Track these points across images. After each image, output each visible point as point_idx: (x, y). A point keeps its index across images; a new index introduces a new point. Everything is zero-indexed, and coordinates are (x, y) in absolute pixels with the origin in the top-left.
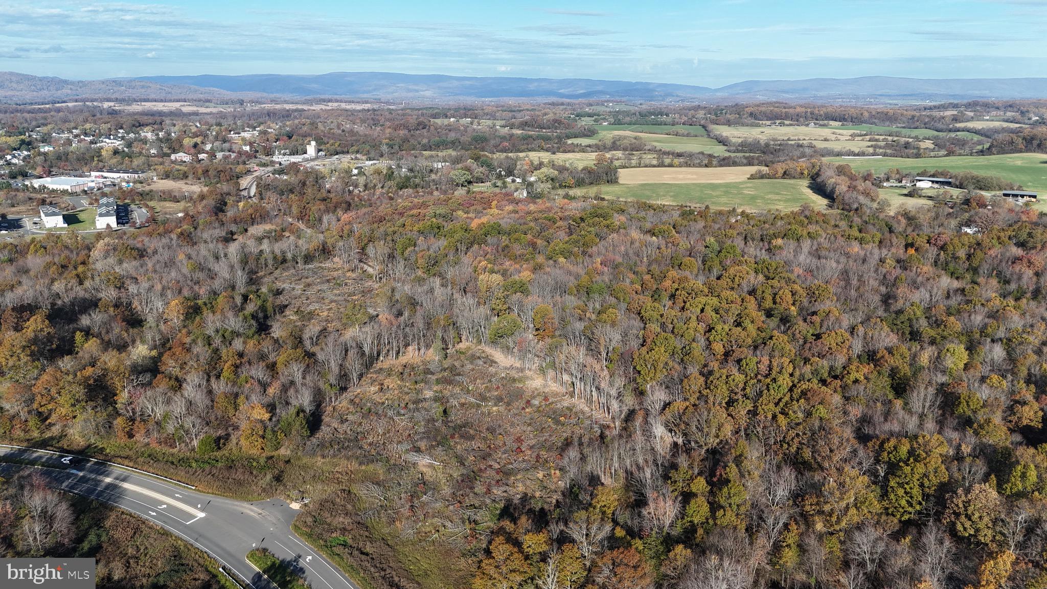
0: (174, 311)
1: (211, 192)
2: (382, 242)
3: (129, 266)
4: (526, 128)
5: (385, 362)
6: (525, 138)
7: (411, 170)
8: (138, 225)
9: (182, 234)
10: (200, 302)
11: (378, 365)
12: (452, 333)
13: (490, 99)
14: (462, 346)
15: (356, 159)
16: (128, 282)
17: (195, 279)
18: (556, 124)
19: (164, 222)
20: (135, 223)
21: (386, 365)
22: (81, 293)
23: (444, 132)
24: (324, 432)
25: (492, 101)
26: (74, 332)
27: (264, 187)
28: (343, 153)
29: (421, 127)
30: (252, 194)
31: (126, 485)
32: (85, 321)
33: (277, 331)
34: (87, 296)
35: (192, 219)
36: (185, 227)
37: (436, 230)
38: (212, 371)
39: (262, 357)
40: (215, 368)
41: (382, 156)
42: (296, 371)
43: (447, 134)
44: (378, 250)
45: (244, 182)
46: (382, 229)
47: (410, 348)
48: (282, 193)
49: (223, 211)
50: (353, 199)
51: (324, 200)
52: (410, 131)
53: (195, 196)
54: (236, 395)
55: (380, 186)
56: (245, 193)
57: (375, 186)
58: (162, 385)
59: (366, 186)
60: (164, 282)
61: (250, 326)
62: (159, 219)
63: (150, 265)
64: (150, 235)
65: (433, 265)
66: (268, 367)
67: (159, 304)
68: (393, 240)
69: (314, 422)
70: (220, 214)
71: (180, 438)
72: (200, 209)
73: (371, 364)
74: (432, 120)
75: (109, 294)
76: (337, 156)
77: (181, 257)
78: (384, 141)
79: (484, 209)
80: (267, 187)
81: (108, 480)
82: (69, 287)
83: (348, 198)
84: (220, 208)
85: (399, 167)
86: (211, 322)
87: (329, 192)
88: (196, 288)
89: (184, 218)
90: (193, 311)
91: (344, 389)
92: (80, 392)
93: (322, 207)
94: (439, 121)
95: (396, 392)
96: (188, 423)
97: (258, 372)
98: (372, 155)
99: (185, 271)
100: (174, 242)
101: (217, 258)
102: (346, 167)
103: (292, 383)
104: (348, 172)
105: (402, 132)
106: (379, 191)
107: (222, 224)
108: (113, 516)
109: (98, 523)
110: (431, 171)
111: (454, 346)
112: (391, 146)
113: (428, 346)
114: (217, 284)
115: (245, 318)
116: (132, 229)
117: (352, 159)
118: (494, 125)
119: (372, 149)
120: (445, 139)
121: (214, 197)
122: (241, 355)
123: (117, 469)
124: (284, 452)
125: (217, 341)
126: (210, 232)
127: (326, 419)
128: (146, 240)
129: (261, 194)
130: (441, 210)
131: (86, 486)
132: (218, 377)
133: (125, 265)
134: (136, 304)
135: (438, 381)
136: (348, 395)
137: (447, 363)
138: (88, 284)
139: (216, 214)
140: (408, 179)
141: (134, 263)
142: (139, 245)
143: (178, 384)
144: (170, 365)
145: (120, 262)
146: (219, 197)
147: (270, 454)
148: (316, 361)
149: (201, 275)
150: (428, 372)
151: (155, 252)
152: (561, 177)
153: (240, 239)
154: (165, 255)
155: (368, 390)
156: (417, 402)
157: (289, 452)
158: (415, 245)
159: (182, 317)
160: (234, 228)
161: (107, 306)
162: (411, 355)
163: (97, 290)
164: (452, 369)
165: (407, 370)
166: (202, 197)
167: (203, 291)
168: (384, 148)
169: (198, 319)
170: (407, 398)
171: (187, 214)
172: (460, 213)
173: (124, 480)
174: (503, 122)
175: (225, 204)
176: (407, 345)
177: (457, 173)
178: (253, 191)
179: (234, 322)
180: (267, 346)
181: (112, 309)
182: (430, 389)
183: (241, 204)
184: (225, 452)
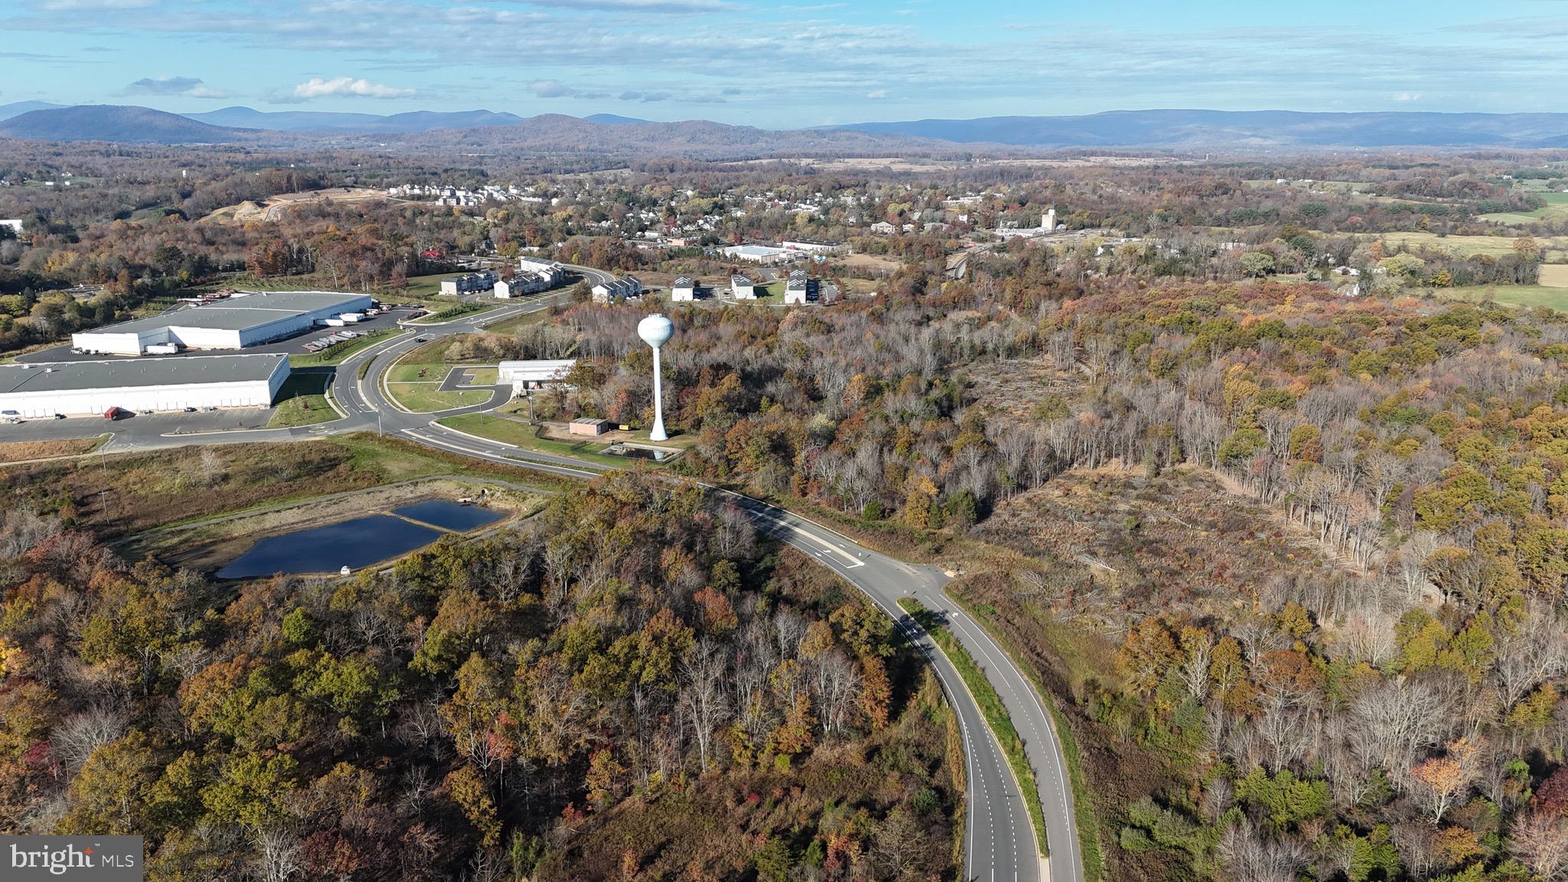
0: (855, 387)
1: (911, 269)
2: (1109, 337)
3: (815, 340)
4: (1407, 195)
5: (1077, 470)
6: (1395, 211)
7: (1183, 252)
8: (827, 303)
9: (872, 314)
10: (882, 382)
11: (1072, 471)
12: (1172, 450)
13: (1362, 149)
14: (1184, 467)
15: (1109, 235)
16: (814, 355)
17: (881, 359)
18: (1466, 190)
19: (855, 301)
20: (823, 300)
21: (1079, 473)
22: (769, 360)
23: (1256, 199)
24: (992, 522)
25: (1364, 152)
26: (761, 396)
27: (975, 265)
28: (1092, 226)
29: (1220, 192)
30: (960, 276)
31: (797, 530)
32: (770, 388)
33: (960, 417)
34: (774, 364)
35: (885, 299)
36: (877, 306)
37: (1187, 326)
38: (886, 442)
39: (939, 438)
40: (889, 442)
41: (1147, 231)
42: (973, 455)
43: (1259, 202)
44: (1101, 346)
45: (953, 261)
46: (1112, 320)
47: (1114, 460)
48: (996, 275)
49: (923, 293)
50: (1088, 286)
51: (1049, 284)
52: (1201, 197)
53: (892, 274)
54: (907, 470)
55: (1130, 270)
56: (951, 274)
57: (1123, 270)
58: (836, 451)
59: (1110, 270)
60: (849, 358)
61: (931, 412)
62: (850, 297)
63: (836, 341)
64: (839, 311)
65: (1169, 368)
66: (943, 448)
67: (841, 379)
68: (1124, 335)
69: (983, 509)
70: (918, 295)
71: (849, 500)
72: (896, 288)
73: (1062, 469)
74: (1244, 182)
75: (794, 365)
76: (1082, 231)
77: (869, 335)
78: (1157, 211)
79: (1273, 305)
80: (980, 266)
81: (782, 523)
82: (759, 354)
83: (1081, 283)
84: (919, 288)
85: (1167, 246)
86: (891, 402)
87: (1058, 275)
88: (881, 368)
89: (877, 298)
90: (874, 391)
91: (1022, 487)
92: (766, 444)
93: (1044, 291)
94: (1254, 184)
95: (1084, 499)
96: (859, 484)
97: (932, 451)
98: (1133, 229)
99: (871, 350)
100: (863, 321)
101: (907, 340)
102: (1090, 244)
103: (967, 467)
104: (1091, 252)
105: (1187, 200)
106: (1128, 275)
107: (919, 306)
108: (785, 549)
109: (773, 552)
110: (1214, 253)
111: (1173, 464)
112: (1165, 219)
113: (1137, 461)
114: (903, 367)
115: (928, 402)
116: (821, 306)
117: (1103, 235)
118: (1349, 190)
119: (1135, 220)
120: (1254, 209)
121: (914, 274)
122: (917, 435)
123: (792, 516)
124: (946, 531)
125: (895, 420)
126: (904, 313)
127: (997, 510)
128: (835, 315)
129: (970, 275)
130: (1202, 301)
131: (763, 525)
132: (890, 451)
133: (812, 338)
134: (819, 378)
135: (1138, 497)
136: (1028, 494)
137: (1156, 481)
138: (776, 353)
139: (914, 294)
140: (1173, 261)
141: (822, 337)
142: (827, 320)
143: (852, 454)
144: (846, 433)
145: (808, 335)
146: (920, 275)
147: (932, 531)
148: (996, 452)
149: (887, 356)
150: (1128, 485)
151: (843, 329)
152: (1429, 269)
153: (935, 325)
154: (851, 333)
155: (1052, 493)
156: (1106, 512)
157: (952, 532)
158: (1152, 341)
159: (862, 395)
160: (931, 312)
161: (791, 377)
162: (1115, 468)
163: (784, 360)
164: (1162, 488)
165: (1104, 481)
166: (900, 274)
167: (887, 372)
168: (1153, 221)
169: (878, 398)
170: (1095, 507)
171: (880, 293)
172: (1231, 307)
173: (797, 525)
174: (1366, 186)
175: (926, 284)
176: (1109, 456)
177: (1251, 257)
178: (963, 270)
179: (914, 404)
180: (945, 427)
181: (795, 381)
182: (1127, 502)
183: (944, 286)
184: (889, 522)
